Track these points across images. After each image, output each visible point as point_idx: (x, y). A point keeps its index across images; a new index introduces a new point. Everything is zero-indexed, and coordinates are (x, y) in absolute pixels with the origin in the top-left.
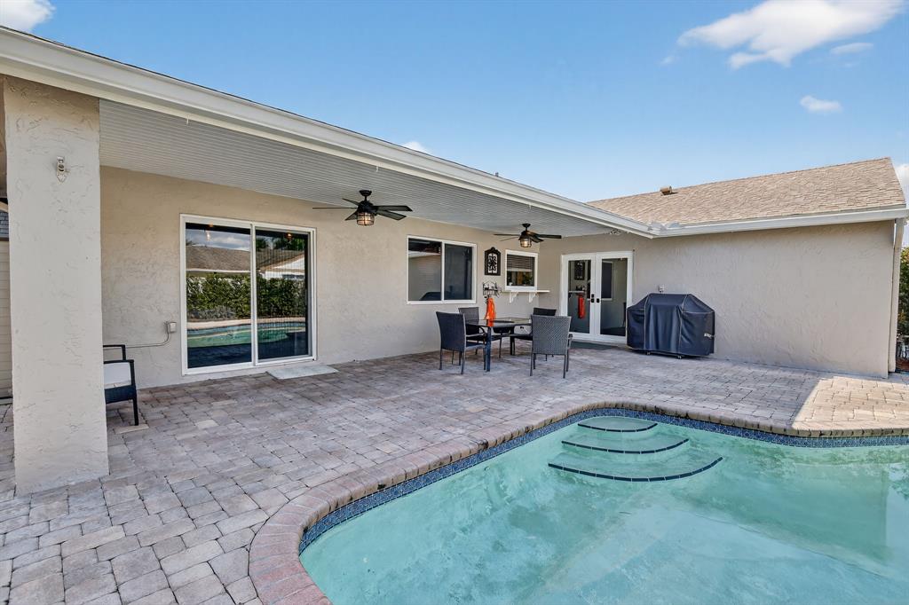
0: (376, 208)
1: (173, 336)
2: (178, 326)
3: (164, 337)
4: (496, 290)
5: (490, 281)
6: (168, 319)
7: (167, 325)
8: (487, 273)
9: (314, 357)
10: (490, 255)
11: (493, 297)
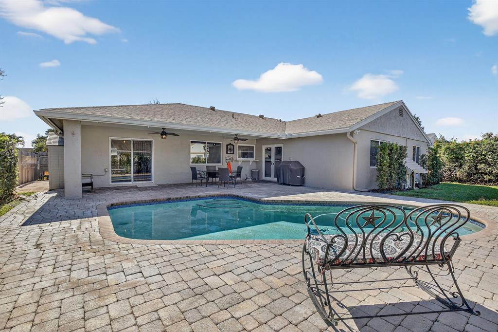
0: (168, 134)
1: (107, 173)
2: (108, 170)
3: (104, 173)
4: (232, 159)
5: (229, 156)
6: (105, 168)
7: (105, 169)
8: (227, 153)
9: (153, 181)
10: (229, 146)
11: (231, 162)
